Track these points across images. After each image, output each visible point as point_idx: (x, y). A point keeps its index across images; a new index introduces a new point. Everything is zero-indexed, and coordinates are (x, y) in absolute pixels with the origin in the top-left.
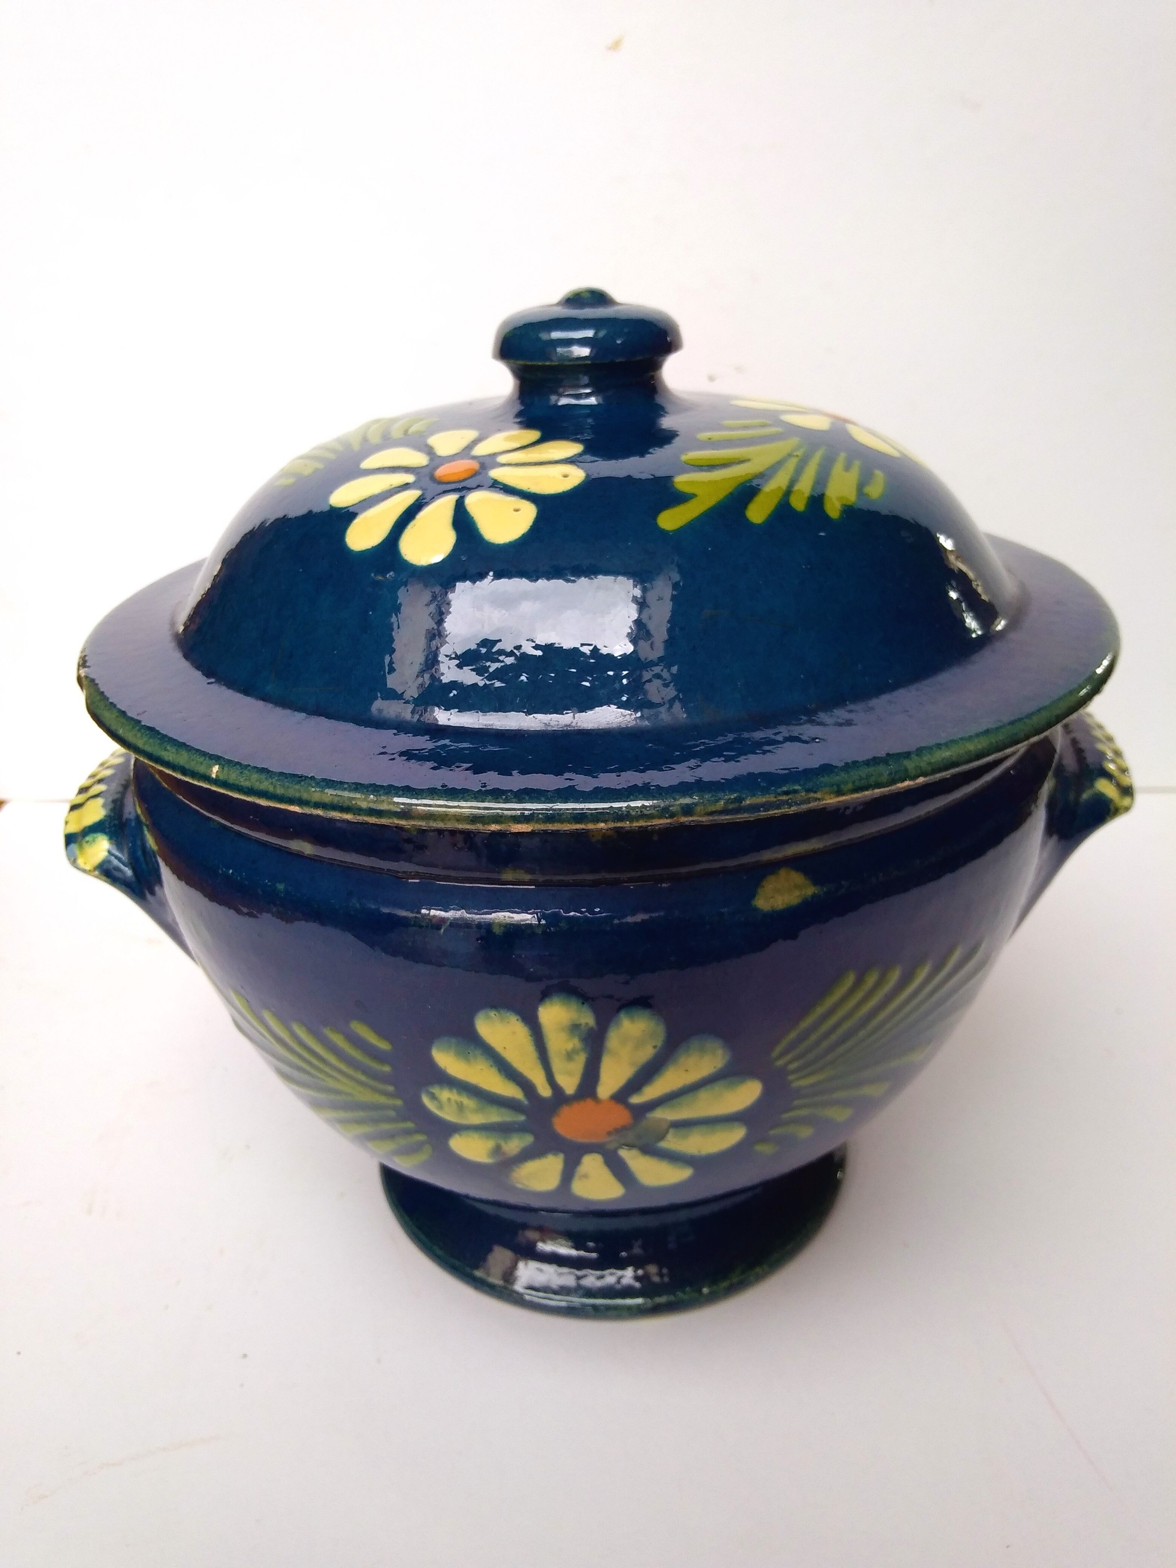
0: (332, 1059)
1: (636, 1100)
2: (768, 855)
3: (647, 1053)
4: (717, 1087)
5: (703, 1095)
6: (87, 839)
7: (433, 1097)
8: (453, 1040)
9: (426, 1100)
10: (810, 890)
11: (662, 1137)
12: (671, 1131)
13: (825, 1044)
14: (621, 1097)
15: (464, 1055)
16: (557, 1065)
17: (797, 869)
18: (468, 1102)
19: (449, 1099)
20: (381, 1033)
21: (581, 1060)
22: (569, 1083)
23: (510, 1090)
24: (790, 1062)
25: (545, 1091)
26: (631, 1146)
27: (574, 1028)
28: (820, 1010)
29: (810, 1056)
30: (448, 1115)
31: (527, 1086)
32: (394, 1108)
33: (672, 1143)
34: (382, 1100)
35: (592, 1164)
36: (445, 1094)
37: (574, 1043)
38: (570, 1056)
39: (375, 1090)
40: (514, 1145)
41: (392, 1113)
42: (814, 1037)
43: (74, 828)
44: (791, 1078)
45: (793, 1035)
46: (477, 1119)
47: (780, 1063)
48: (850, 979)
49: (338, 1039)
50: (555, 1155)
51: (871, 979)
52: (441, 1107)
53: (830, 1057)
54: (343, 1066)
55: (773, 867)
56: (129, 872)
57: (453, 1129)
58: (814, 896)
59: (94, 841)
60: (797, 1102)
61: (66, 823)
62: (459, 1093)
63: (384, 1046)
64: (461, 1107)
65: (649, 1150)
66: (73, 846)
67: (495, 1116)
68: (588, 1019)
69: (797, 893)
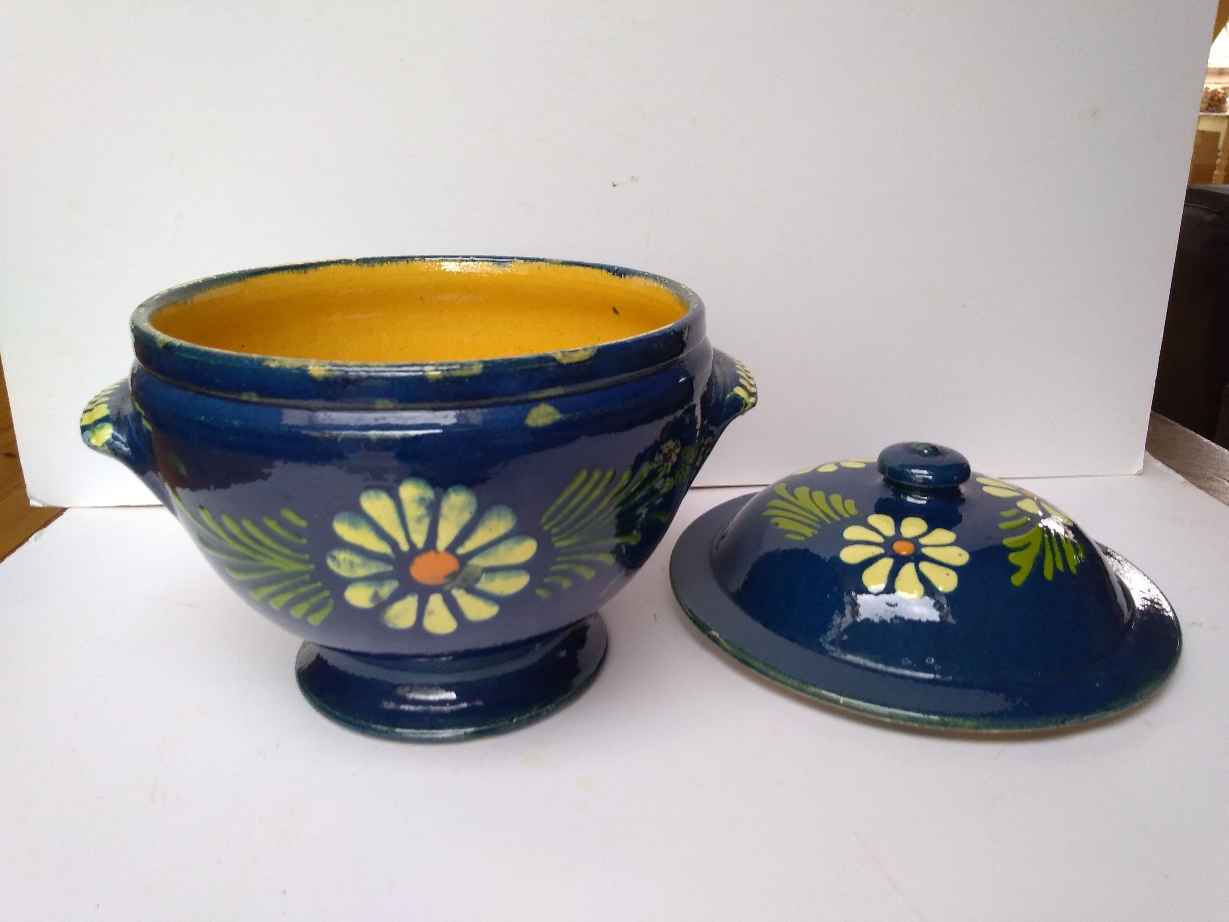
0: (267, 541)
1: (461, 551)
2: (533, 395)
3: (466, 517)
4: (510, 543)
5: (502, 548)
6: (98, 426)
7: (334, 559)
8: (347, 514)
9: (330, 563)
10: (558, 416)
11: (478, 580)
12: (484, 576)
13: (573, 517)
14: (452, 548)
15: (353, 524)
16: (412, 526)
17: (551, 404)
18: (357, 559)
19: (345, 559)
20: (301, 515)
21: (426, 522)
22: (419, 540)
23: (382, 548)
24: (552, 528)
25: (405, 547)
26: (459, 587)
27: (421, 500)
28: (567, 493)
29: (564, 525)
30: (344, 571)
31: (393, 543)
32: (308, 572)
33: (484, 585)
34: (300, 567)
35: (436, 601)
36: (342, 556)
37: (421, 511)
38: (419, 520)
39: (296, 560)
40: (387, 589)
41: (307, 577)
42: (565, 511)
43: (86, 422)
44: (554, 539)
45: (552, 509)
46: (362, 572)
47: (546, 527)
48: (584, 474)
49: (272, 525)
50: (412, 595)
51: (596, 475)
52: (339, 566)
53: (576, 527)
54: (275, 546)
55: (537, 402)
56: (127, 449)
57: (346, 582)
58: (560, 420)
59: (102, 427)
60: (559, 559)
61: (81, 420)
62: (351, 553)
63: (302, 524)
64: (352, 564)
65: (471, 590)
66: (87, 433)
67: (374, 568)
68: (429, 494)
69: (550, 417)
